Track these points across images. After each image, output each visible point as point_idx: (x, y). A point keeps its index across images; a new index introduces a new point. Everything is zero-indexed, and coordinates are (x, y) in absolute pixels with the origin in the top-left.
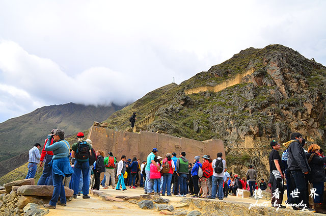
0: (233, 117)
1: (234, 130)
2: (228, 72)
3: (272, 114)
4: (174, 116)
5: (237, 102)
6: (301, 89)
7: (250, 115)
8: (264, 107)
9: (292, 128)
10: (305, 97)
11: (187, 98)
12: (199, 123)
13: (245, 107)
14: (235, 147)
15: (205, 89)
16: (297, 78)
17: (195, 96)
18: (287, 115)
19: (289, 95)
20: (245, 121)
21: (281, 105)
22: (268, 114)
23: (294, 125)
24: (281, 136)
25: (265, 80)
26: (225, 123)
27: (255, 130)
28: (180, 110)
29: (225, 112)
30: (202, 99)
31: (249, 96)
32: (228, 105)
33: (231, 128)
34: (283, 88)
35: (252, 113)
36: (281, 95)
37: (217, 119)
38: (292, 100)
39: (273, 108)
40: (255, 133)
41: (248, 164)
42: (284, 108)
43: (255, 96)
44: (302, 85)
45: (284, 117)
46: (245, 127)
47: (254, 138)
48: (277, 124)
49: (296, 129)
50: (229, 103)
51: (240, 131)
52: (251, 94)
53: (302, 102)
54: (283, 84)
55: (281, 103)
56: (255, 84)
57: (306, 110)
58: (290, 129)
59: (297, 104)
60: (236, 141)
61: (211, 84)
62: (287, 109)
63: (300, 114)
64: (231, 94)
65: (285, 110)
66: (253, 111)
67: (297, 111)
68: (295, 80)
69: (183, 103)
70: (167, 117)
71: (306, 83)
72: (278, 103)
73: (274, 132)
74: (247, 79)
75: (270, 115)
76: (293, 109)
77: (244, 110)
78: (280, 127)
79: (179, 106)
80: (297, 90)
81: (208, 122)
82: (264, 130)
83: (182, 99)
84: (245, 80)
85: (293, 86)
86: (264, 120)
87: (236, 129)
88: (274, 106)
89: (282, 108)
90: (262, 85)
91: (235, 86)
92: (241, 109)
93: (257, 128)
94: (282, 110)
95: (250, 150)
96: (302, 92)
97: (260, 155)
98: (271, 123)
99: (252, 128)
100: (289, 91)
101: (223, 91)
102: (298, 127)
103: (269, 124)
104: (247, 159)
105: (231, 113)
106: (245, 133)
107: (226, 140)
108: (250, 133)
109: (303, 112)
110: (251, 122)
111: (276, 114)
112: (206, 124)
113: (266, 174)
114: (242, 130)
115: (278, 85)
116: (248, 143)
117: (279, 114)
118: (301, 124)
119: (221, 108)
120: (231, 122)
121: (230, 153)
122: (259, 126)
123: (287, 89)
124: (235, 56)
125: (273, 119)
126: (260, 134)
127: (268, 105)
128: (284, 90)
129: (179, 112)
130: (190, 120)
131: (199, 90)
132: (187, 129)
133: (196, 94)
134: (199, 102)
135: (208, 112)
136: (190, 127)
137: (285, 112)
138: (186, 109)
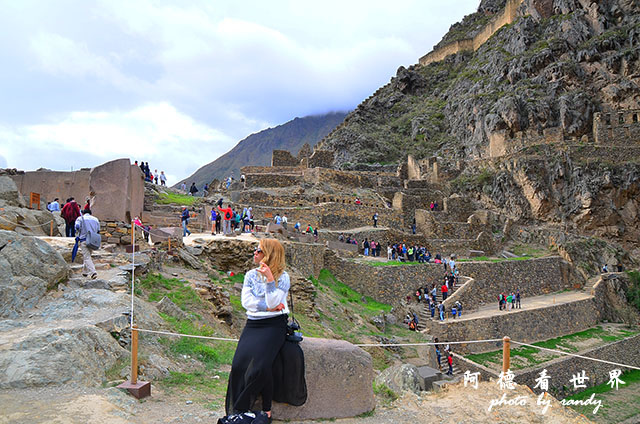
0: (477, 99)
1: (478, 125)
3: (557, 77)
11: (411, 75)
13: (507, 73)
14: (476, 158)
15: (455, 49)
19: (607, 24)
20: (496, 103)
21: (579, 54)
22: (550, 79)
26: (465, 114)
28: (395, 102)
31: (518, 46)
32: (481, 75)
33: (473, 122)
35: (514, 83)
37: (456, 108)
38: (610, 35)
39: (561, 64)
40: (510, 125)
41: (489, 188)
42: (587, 58)
47: (512, 135)
48: (563, 98)
60: (478, 146)
61: (474, 33)
69: (403, 86)
72: (577, 48)
75: (554, 79)
76: (611, 56)
79: (394, 96)
81: (442, 117)
82: (531, 116)
83: (402, 80)
86: (535, 95)
88: (564, 59)
89: (583, 59)
93: (513, 114)
94: (583, 64)
95: (498, 161)
97: (512, 168)
98: (551, 97)
103: (543, 102)
104: (489, 178)
105: (480, 92)
106: (492, 128)
107: (464, 148)
110: (503, 104)
111: (565, 77)
112: (438, 121)
114: (488, 123)
116: (497, 146)
117: (573, 73)
119: (466, 84)
120: (474, 110)
121: (466, 171)
125: (557, 89)
126: (522, 126)
129: (392, 107)
130: (406, 119)
131: (445, 54)
132: (396, 137)
133: (437, 63)
134: (438, 78)
135: (447, 97)
136: (405, 133)
137: (589, 67)
138: (409, 97)
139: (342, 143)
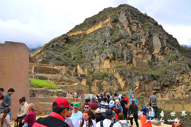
0: (97, 48)
1: (98, 57)
2: (95, 22)
3: (122, 46)
4: (58, 50)
5: (100, 39)
6: (139, 30)
7: (108, 46)
8: (117, 41)
9: (133, 54)
10: (141, 34)
11: (68, 37)
12: (75, 54)
13: (105, 41)
14: (98, 68)
15: (80, 32)
16: (136, 23)
17: (73, 37)
18: (130, 46)
19: (132, 34)
20: (104, 51)
21: (127, 40)
22: (119, 46)
23: (135, 52)
24: (127, 59)
25: (117, 25)
26: (92, 53)
27: (111, 56)
28: (63, 45)
29: (92, 45)
30: (78, 39)
31: (107, 34)
32: (94, 41)
33: (95, 56)
34: (128, 30)
35: (109, 45)
36: (127, 33)
37: (87, 50)
38: (134, 36)
39: (122, 42)
40: (111, 58)
41: (107, 78)
42: (129, 41)
43: (111, 34)
44: (139, 28)
45: (129, 48)
46: (104, 55)
47: (110, 62)
48: (125, 52)
49: (136, 54)
50: (94, 40)
51: (101, 57)
52: (108, 33)
53: (140, 38)
54: (128, 27)
55: (127, 39)
56: (111, 27)
57: (142, 42)
58: (132, 55)
59: (137, 39)
60: (99, 64)
61: (85, 29)
62: (131, 42)
63: (138, 45)
64: (96, 34)
65: (130, 43)
66: (110, 44)
67: (137, 44)
68: (135, 24)
69: (65, 41)
70: (52, 50)
71: (142, 26)
72: (125, 38)
73: (123, 57)
74: (107, 25)
75: (120, 46)
76: (134, 42)
77: (104, 44)
78: (126, 54)
79: (62, 43)
80: (137, 31)
81: (81, 53)
82: (116, 56)
83: (65, 39)
84: (105, 25)
85: (134, 28)
86: (117, 50)
87: (98, 56)
88: (122, 41)
89: (128, 42)
90: (116, 28)
91: (99, 29)
92: (102, 43)
93: (112, 55)
94: (128, 43)
95: (108, 70)
96: (139, 32)
97: (114, 72)
98: (121, 51)
99: (109, 55)
100: (132, 31)
101: (91, 33)
102: (137, 53)
103: (120, 52)
104: (106, 75)
105: (96, 46)
106: (104, 58)
107: (92, 64)
108: (108, 58)
109: (140, 44)
110: (108, 51)
111: (124, 46)
112: (80, 54)
113: (118, 85)
114: (102, 57)
115: (125, 27)
116: (107, 64)
117: (126, 45)
118: (139, 51)
119: (90, 43)
120: (96, 52)
121: (95, 72)
122: (114, 53)
123: (131, 30)
124: (101, 12)
125: (122, 49)
126: (114, 59)
127: (119, 40)
128: (129, 30)
129: (62, 47)
130: (69, 52)
131: (77, 33)
132: (67, 58)
133: (74, 35)
134: (76, 40)
135: (81, 47)
136: (69, 57)
137: (129, 44)
138: (67, 45)
139: (48, 57)
